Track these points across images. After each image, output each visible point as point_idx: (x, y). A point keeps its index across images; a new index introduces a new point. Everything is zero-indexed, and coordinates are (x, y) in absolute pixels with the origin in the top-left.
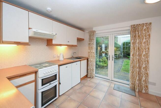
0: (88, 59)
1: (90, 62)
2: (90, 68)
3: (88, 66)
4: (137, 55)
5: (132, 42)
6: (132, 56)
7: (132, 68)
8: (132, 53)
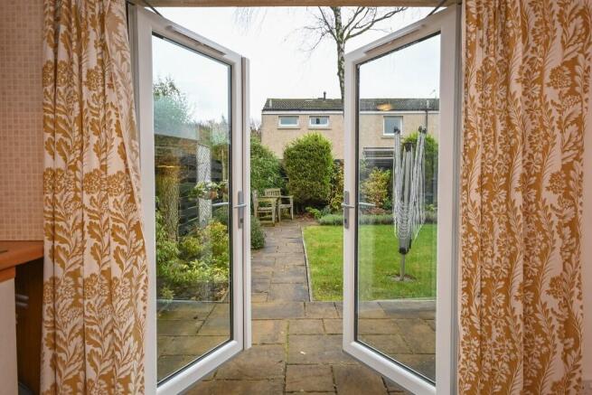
0: (40, 263)
1: (65, 302)
2: (70, 371)
3: (47, 354)
4: (516, 183)
5: (478, 64)
6: (475, 197)
7: (477, 302)
8: (478, 163)
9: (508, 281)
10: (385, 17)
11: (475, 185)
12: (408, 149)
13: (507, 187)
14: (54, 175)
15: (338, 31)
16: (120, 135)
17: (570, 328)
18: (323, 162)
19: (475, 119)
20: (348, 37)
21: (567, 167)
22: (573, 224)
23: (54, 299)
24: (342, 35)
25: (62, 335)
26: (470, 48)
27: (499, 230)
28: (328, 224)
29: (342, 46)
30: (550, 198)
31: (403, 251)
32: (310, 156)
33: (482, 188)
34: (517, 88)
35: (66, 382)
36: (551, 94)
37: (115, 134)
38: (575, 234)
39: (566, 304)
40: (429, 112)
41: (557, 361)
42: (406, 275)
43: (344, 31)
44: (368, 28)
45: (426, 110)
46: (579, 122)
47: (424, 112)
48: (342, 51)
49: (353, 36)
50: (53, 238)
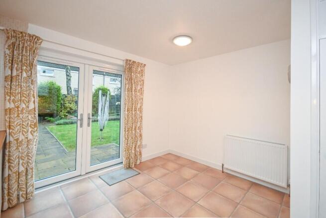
1: (14, 148)
2: (15, 170)
4: (133, 110)
5: (127, 87)
6: (126, 112)
7: (127, 133)
8: (127, 106)
9: (132, 128)
11: (126, 110)
12: (104, 96)
13: (132, 110)
14: (10, 109)
16: (34, 98)
17: (141, 135)
19: (126, 98)
21: (141, 107)
22: (141, 117)
23: (9, 148)
25: (12, 158)
26: (126, 84)
27: (130, 118)
28: (61, 124)
30: (138, 112)
31: (101, 130)
33: (128, 111)
34: (133, 93)
35: (14, 173)
36: (138, 94)
37: (32, 97)
38: (142, 119)
39: (140, 131)
41: (139, 142)
42: (102, 138)
46: (142, 99)
50: (9, 129)
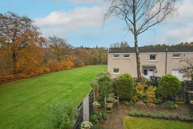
10: (153, 25)
15: (135, 32)
18: (130, 86)
20: (139, 33)
24: (136, 33)
28: (133, 116)
29: (136, 37)
32: (125, 84)
40: (167, 53)
43: (137, 32)
44: (146, 30)
45: (166, 52)
47: (165, 53)
48: (136, 39)
49: (140, 33)
